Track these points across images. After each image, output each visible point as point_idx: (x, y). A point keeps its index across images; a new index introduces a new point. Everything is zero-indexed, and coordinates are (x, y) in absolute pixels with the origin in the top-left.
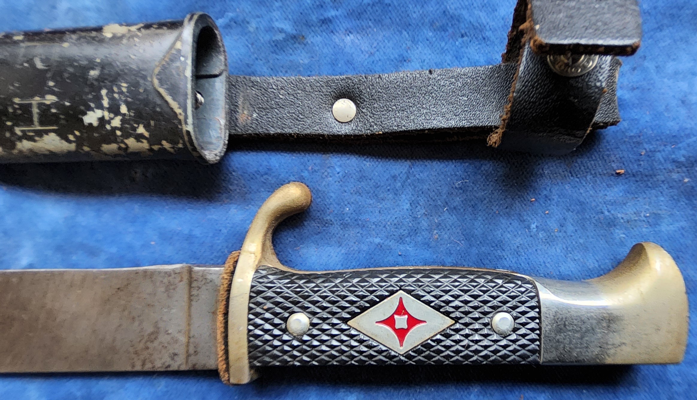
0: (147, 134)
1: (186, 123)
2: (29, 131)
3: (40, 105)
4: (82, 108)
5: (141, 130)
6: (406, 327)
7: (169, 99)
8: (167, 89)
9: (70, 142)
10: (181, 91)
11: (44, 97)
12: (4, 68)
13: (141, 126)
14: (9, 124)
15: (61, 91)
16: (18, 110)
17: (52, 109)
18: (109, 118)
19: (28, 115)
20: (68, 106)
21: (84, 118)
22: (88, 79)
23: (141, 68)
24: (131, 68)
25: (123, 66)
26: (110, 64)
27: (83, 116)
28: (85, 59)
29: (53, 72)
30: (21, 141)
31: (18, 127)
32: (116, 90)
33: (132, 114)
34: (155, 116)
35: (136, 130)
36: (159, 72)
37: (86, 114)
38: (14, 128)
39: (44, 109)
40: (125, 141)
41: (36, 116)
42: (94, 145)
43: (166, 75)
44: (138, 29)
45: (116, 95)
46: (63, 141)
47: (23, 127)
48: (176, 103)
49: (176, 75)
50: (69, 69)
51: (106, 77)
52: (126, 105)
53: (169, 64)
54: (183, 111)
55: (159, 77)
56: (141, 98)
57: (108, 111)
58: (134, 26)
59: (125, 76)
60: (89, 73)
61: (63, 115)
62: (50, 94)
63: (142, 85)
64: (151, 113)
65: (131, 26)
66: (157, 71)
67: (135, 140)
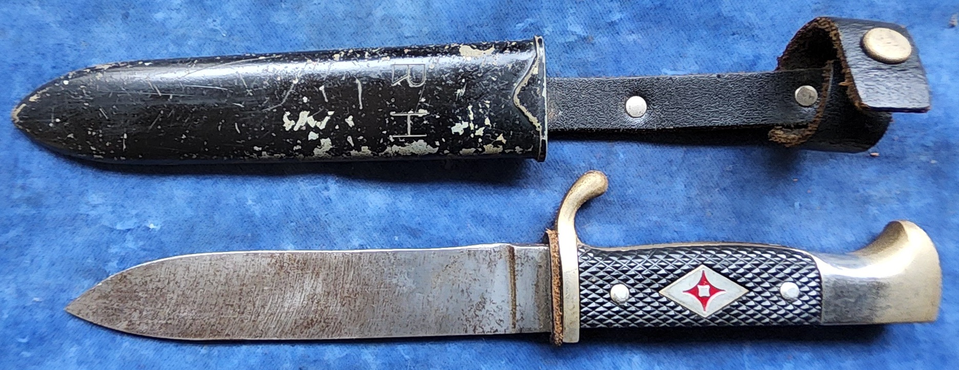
0: (504, 141)
1: (543, 134)
2: (402, 138)
3: (413, 118)
4: (451, 120)
5: (501, 138)
6: (708, 295)
7: (529, 115)
8: (526, 108)
9: (435, 146)
10: (539, 108)
11: (417, 111)
12: (380, 87)
13: (501, 135)
14: (385, 132)
15: (432, 106)
16: (393, 121)
17: (424, 120)
18: (474, 128)
19: (403, 125)
20: (438, 118)
21: (452, 128)
22: (456, 96)
23: (501, 88)
24: (492, 88)
25: (485, 86)
26: (474, 84)
27: (452, 127)
28: (452, 79)
29: (423, 90)
30: (392, 146)
31: (392, 135)
32: (480, 105)
33: (494, 126)
34: (514, 127)
35: (496, 138)
36: (520, 93)
37: (454, 125)
38: (388, 136)
39: (417, 121)
40: (485, 146)
41: (409, 126)
42: (455, 149)
43: (525, 95)
44: (493, 53)
45: (481, 110)
46: (429, 146)
47: (397, 135)
48: (536, 118)
49: (534, 95)
50: (438, 87)
51: (472, 95)
52: (489, 118)
53: (527, 86)
54: (541, 125)
55: (519, 97)
56: (503, 113)
57: (473, 124)
58: (488, 50)
59: (488, 95)
60: (456, 91)
61: (434, 127)
62: (422, 109)
63: (503, 102)
64: (511, 125)
65: (484, 50)
66: (517, 92)
67: (493, 146)
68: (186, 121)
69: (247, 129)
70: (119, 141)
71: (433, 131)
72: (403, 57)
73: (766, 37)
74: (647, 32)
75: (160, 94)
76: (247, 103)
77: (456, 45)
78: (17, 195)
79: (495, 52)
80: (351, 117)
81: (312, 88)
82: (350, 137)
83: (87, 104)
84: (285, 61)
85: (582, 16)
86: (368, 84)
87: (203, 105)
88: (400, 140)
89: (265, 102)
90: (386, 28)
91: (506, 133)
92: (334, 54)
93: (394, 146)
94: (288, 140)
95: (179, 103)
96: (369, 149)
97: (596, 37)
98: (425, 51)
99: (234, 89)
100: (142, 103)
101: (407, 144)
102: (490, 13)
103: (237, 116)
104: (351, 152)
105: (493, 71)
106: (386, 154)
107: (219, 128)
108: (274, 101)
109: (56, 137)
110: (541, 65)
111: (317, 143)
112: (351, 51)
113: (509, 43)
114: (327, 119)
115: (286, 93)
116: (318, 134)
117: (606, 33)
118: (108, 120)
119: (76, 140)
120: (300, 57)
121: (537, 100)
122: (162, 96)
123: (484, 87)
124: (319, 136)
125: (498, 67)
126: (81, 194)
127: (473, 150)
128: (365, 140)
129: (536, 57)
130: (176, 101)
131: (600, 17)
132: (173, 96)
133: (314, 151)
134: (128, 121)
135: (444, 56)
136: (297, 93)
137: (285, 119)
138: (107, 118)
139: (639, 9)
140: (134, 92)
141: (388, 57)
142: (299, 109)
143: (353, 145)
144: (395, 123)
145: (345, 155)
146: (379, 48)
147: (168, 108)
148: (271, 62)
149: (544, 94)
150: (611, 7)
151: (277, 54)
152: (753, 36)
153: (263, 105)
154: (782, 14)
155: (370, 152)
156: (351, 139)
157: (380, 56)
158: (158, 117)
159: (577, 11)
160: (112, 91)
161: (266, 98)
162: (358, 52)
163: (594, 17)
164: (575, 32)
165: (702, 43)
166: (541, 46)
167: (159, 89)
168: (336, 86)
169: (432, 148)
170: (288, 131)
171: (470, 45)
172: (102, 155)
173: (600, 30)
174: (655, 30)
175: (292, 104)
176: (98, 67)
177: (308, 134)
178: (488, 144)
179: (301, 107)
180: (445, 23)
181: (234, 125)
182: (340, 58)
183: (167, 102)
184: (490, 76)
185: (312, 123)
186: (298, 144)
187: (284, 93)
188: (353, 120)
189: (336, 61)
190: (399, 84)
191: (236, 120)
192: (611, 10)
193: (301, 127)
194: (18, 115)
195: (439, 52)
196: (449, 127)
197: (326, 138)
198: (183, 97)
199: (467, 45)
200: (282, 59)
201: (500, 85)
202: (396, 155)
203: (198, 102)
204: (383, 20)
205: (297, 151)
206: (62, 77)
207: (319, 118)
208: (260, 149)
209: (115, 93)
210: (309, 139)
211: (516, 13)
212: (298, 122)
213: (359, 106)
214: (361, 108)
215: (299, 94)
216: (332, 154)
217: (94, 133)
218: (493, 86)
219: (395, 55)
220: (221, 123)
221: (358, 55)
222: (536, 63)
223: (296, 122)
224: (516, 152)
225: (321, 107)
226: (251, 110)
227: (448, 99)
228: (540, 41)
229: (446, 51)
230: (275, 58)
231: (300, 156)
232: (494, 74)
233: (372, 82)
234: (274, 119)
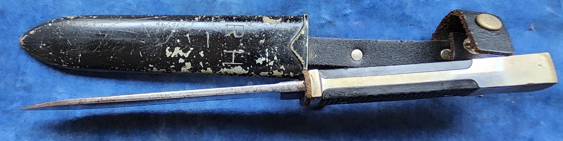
0: (284, 69)
1: (305, 66)
2: (229, 64)
3: (236, 54)
4: (256, 56)
5: (282, 67)
7: (298, 55)
8: (297, 52)
9: (246, 70)
10: (304, 52)
11: (238, 50)
12: (219, 36)
13: (283, 66)
14: (220, 61)
15: (246, 48)
16: (225, 55)
17: (241, 56)
18: (268, 61)
19: (230, 57)
20: (249, 55)
21: (256, 61)
22: (259, 43)
23: (284, 40)
24: (279, 40)
25: (276, 39)
26: (270, 38)
27: (256, 60)
28: (258, 34)
29: (242, 39)
30: (223, 68)
31: (224, 62)
32: (272, 49)
33: (279, 61)
34: (290, 62)
35: (280, 67)
36: (294, 43)
37: (258, 59)
38: (222, 63)
39: (238, 56)
40: (273, 71)
41: (233, 58)
42: (258, 72)
43: (296, 45)
44: (280, 22)
45: (272, 52)
46: (243, 69)
47: (227, 62)
48: (302, 57)
49: (302, 45)
50: (250, 38)
51: (268, 43)
52: (277, 56)
53: (298, 40)
54: (304, 61)
55: (293, 46)
56: (284, 54)
57: (268, 58)
58: (278, 20)
59: (277, 44)
60: (260, 41)
61: (247, 59)
62: (241, 49)
63: (285, 48)
64: (288, 60)
65: (276, 20)
66: (293, 43)
67: (278, 71)
68: (113, 49)
69: (146, 55)
70: (77, 58)
71: (246, 61)
72: (232, 21)
73: (429, 28)
74: (364, 21)
75: (101, 34)
76: (147, 41)
77: (261, 16)
78: (18, 85)
79: (281, 22)
80: (202, 52)
81: (183, 35)
82: (201, 62)
83: (60, 37)
84: (168, 20)
85: (330, 10)
86: (213, 35)
87: (123, 41)
88: (228, 66)
89: (157, 41)
90: (223, 9)
91: (285, 64)
92: (195, 17)
93: (225, 68)
94: (168, 62)
95: (110, 39)
96: (211, 69)
97: (336, 21)
98: (244, 18)
99: (141, 34)
100: (91, 38)
101: (231, 68)
102: (280, 5)
103: (141, 47)
104: (201, 70)
105: (280, 31)
106: (220, 72)
107: (131, 54)
108: (162, 40)
109: (43, 54)
110: (306, 29)
111: (183, 65)
112: (204, 16)
113: (289, 16)
114: (190, 52)
115: (168, 37)
116: (184, 60)
117: (342, 20)
118: (72, 46)
119: (53, 55)
120: (177, 18)
121: (303, 48)
122: (102, 35)
123: (275, 40)
124: (185, 60)
125: (283, 29)
126: (53, 87)
127: (268, 73)
128: (209, 64)
129: (304, 25)
130: (109, 38)
131: (340, 11)
132: (108, 35)
133: (182, 69)
134: (82, 47)
135: (254, 22)
136: (174, 37)
137: (167, 51)
138: (71, 45)
139: (361, 8)
140: (87, 32)
141: (224, 21)
142: (174, 46)
143: (203, 67)
144: (226, 56)
145: (198, 72)
146: (220, 16)
147: (104, 41)
148: (161, 20)
149: (307, 45)
150: (346, 6)
151: (164, 16)
152: (421, 27)
153: (155, 43)
154: (438, 16)
155: (211, 71)
156: (202, 63)
157: (220, 20)
158: (99, 46)
159: (327, 7)
160: (75, 31)
161: (157, 39)
162: (209, 17)
163: (336, 11)
164: (325, 18)
165: (394, 29)
166: (307, 19)
167: (100, 31)
168: (196, 34)
169: (245, 71)
170: (168, 58)
171: (269, 17)
172: (67, 64)
173: (339, 18)
174: (369, 20)
175: (171, 43)
176: (68, 17)
177: (179, 59)
178: (276, 70)
179: (176, 44)
180: (255, 9)
181: (139, 52)
182: (198, 19)
183: (104, 38)
184: (278, 34)
185: (182, 54)
186: (173, 65)
187: (167, 37)
188: (204, 53)
189: (196, 21)
190: (230, 35)
191: (140, 50)
192: (346, 7)
193: (175, 55)
194: (23, 41)
195: (251, 19)
196: (255, 60)
197: (188, 62)
198: (113, 36)
199: (267, 16)
200: (167, 19)
201: (283, 39)
202: (225, 73)
203: (121, 39)
204: (221, 4)
205: (172, 68)
206: (48, 22)
207: (185, 51)
208: (153, 66)
209: (76, 32)
210: (179, 62)
211: (294, 6)
212: (174, 53)
213: (207, 46)
214: (208, 47)
215: (175, 38)
216: (191, 71)
217: (63, 53)
218: (280, 39)
219: (228, 20)
220: (132, 51)
221: (208, 19)
222: (303, 28)
223: (173, 53)
224: (290, 75)
225: (187, 45)
226: (149, 45)
227: (255, 45)
228: (306, 16)
229: (255, 19)
230: (163, 18)
231: (174, 71)
232: (281, 33)
233: (215, 34)
234: (161, 50)
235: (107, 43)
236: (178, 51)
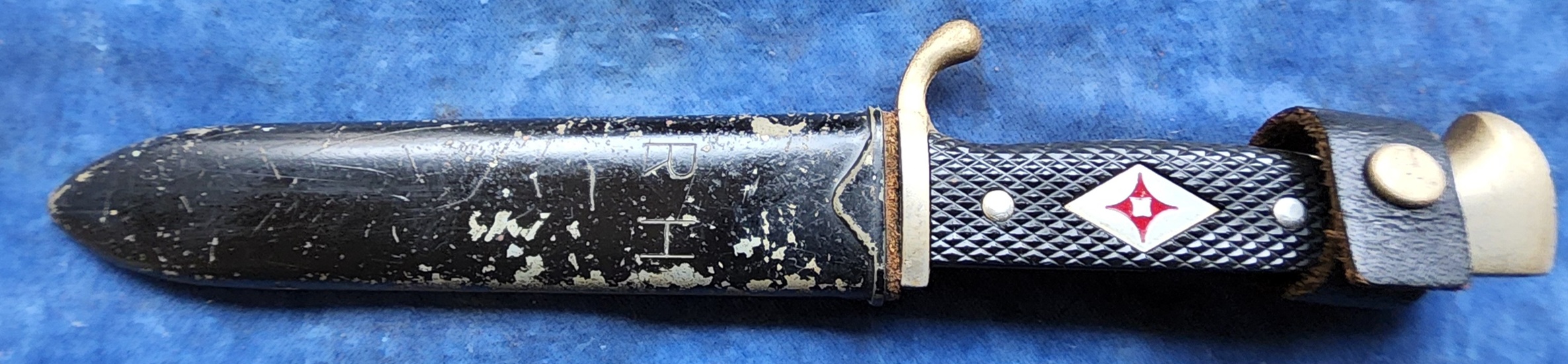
0: (818, 270)
1: (880, 261)
2: (655, 260)
3: (674, 228)
4: (733, 233)
5: (812, 265)
7: (857, 228)
8: (855, 217)
9: (707, 275)
10: (874, 219)
11: (681, 218)
12: (625, 177)
13: (813, 259)
14: (628, 249)
15: (703, 210)
16: (643, 232)
17: (690, 233)
18: (770, 248)
19: (657, 239)
20: (714, 230)
21: (735, 247)
22: (742, 195)
23: (815, 185)
24: (800, 184)
25: (790, 181)
26: (772, 178)
27: (734, 244)
28: (738, 169)
29: (692, 184)
30: (638, 272)
31: (639, 254)
32: (780, 212)
33: (802, 245)
34: (834, 247)
35: (805, 265)
36: (843, 193)
37: (739, 242)
38: (634, 256)
39: (679, 232)
40: (786, 277)
41: (667, 241)
42: (740, 281)
43: (851, 198)
44: (802, 131)
45: (781, 219)
46: (697, 274)
47: (647, 254)
48: (868, 234)
49: (866, 198)
50: (714, 181)
51: (768, 195)
52: (795, 233)
53: (856, 183)
54: (876, 245)
55: (843, 200)
56: (816, 224)
57: (769, 240)
58: (795, 126)
59: (793, 195)
60: (744, 188)
61: (707, 243)
62: (689, 214)
63: (817, 207)
64: (829, 244)
65: (790, 125)
66: (840, 192)
67: (799, 277)
68: (314, 220)
69: (410, 236)
70: (206, 249)
71: (704, 249)
72: (664, 133)
75: (279, 177)
76: (415, 195)
77: (746, 116)
79: (805, 131)
80: (576, 224)
81: (519, 175)
82: (572, 255)
83: (161, 188)
84: (481, 132)
86: (606, 173)
87: (344, 196)
88: (652, 263)
89: (443, 195)
91: (820, 256)
92: (557, 125)
93: (643, 270)
94: (474, 257)
95: (305, 192)
96: (602, 275)
98: (700, 124)
99: (399, 175)
100: (249, 189)
101: (662, 269)
103: (397, 214)
104: (574, 279)
105: (803, 158)
106: (629, 284)
108: (457, 193)
109: (106, 240)
110: (875, 153)
111: (520, 262)
112: (584, 120)
113: (829, 116)
114: (538, 224)
115: (478, 181)
116: (523, 248)
118: (192, 215)
119: (137, 243)
120: (504, 127)
121: (871, 205)
122: (282, 179)
123: (787, 183)
124: (525, 251)
125: (810, 152)
127: (769, 282)
128: (596, 260)
129: (870, 138)
130: (303, 188)
132: (300, 181)
133: (516, 276)
134: (223, 217)
135: (726, 133)
136: (494, 183)
137: (473, 222)
138: (190, 211)
140: (238, 171)
141: (640, 132)
142: (495, 208)
143: (577, 268)
144: (645, 235)
145: (564, 284)
146: (628, 118)
147: (288, 198)
148: (459, 132)
149: (884, 197)
151: (470, 121)
153: (439, 199)
155: (602, 279)
156: (574, 258)
157: (628, 129)
158: (271, 213)
160: (204, 170)
161: (445, 188)
162: (596, 123)
166: (878, 122)
167: (277, 168)
168: (557, 173)
169: (702, 277)
170: (476, 242)
171: (768, 117)
172: (175, 270)
175: (484, 200)
177: (507, 248)
178: (793, 273)
179: (498, 203)
181: (391, 229)
182: (567, 129)
183: (288, 190)
184: (798, 166)
185: (515, 230)
186: (491, 263)
187: (474, 182)
188: (579, 227)
189: (559, 135)
190: (655, 173)
191: (394, 221)
193: (497, 235)
194: (57, 202)
195: (719, 127)
196: (730, 244)
197: (534, 255)
198: (314, 182)
199: (764, 116)
200: (477, 129)
201: (813, 180)
202: (645, 285)
203: (339, 190)
205: (487, 274)
206: (133, 145)
207: (525, 223)
208: (430, 269)
209: (208, 172)
210: (508, 256)
212: (492, 229)
213: (590, 206)
214: (592, 209)
215: (497, 185)
216: (544, 280)
217: (167, 235)
218: (802, 181)
219: (651, 129)
220: (369, 226)
221: (595, 127)
222: (870, 148)
223: (489, 228)
224: (836, 288)
225: (530, 205)
226: (419, 206)
227: (730, 200)
228: (877, 115)
229: (730, 126)
230: (466, 126)
231: (493, 281)
232: (804, 162)
233: (613, 170)
234: (454, 222)
235: (295, 205)
236: (504, 222)
